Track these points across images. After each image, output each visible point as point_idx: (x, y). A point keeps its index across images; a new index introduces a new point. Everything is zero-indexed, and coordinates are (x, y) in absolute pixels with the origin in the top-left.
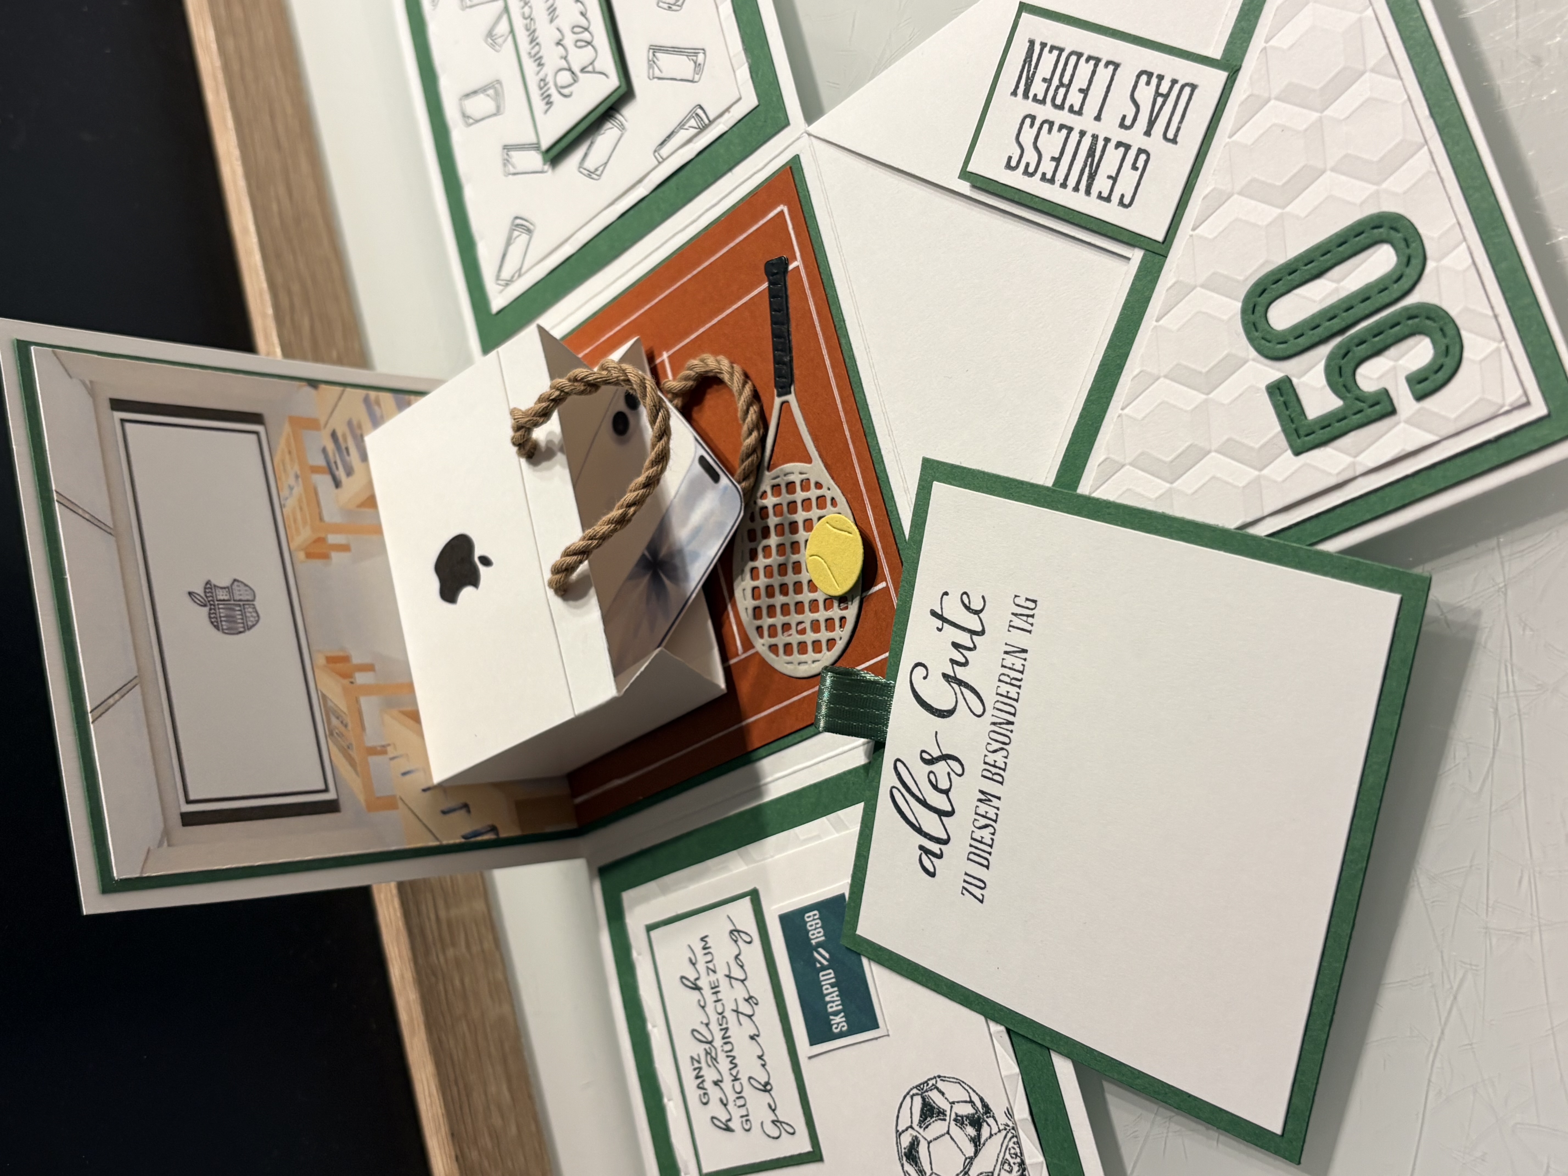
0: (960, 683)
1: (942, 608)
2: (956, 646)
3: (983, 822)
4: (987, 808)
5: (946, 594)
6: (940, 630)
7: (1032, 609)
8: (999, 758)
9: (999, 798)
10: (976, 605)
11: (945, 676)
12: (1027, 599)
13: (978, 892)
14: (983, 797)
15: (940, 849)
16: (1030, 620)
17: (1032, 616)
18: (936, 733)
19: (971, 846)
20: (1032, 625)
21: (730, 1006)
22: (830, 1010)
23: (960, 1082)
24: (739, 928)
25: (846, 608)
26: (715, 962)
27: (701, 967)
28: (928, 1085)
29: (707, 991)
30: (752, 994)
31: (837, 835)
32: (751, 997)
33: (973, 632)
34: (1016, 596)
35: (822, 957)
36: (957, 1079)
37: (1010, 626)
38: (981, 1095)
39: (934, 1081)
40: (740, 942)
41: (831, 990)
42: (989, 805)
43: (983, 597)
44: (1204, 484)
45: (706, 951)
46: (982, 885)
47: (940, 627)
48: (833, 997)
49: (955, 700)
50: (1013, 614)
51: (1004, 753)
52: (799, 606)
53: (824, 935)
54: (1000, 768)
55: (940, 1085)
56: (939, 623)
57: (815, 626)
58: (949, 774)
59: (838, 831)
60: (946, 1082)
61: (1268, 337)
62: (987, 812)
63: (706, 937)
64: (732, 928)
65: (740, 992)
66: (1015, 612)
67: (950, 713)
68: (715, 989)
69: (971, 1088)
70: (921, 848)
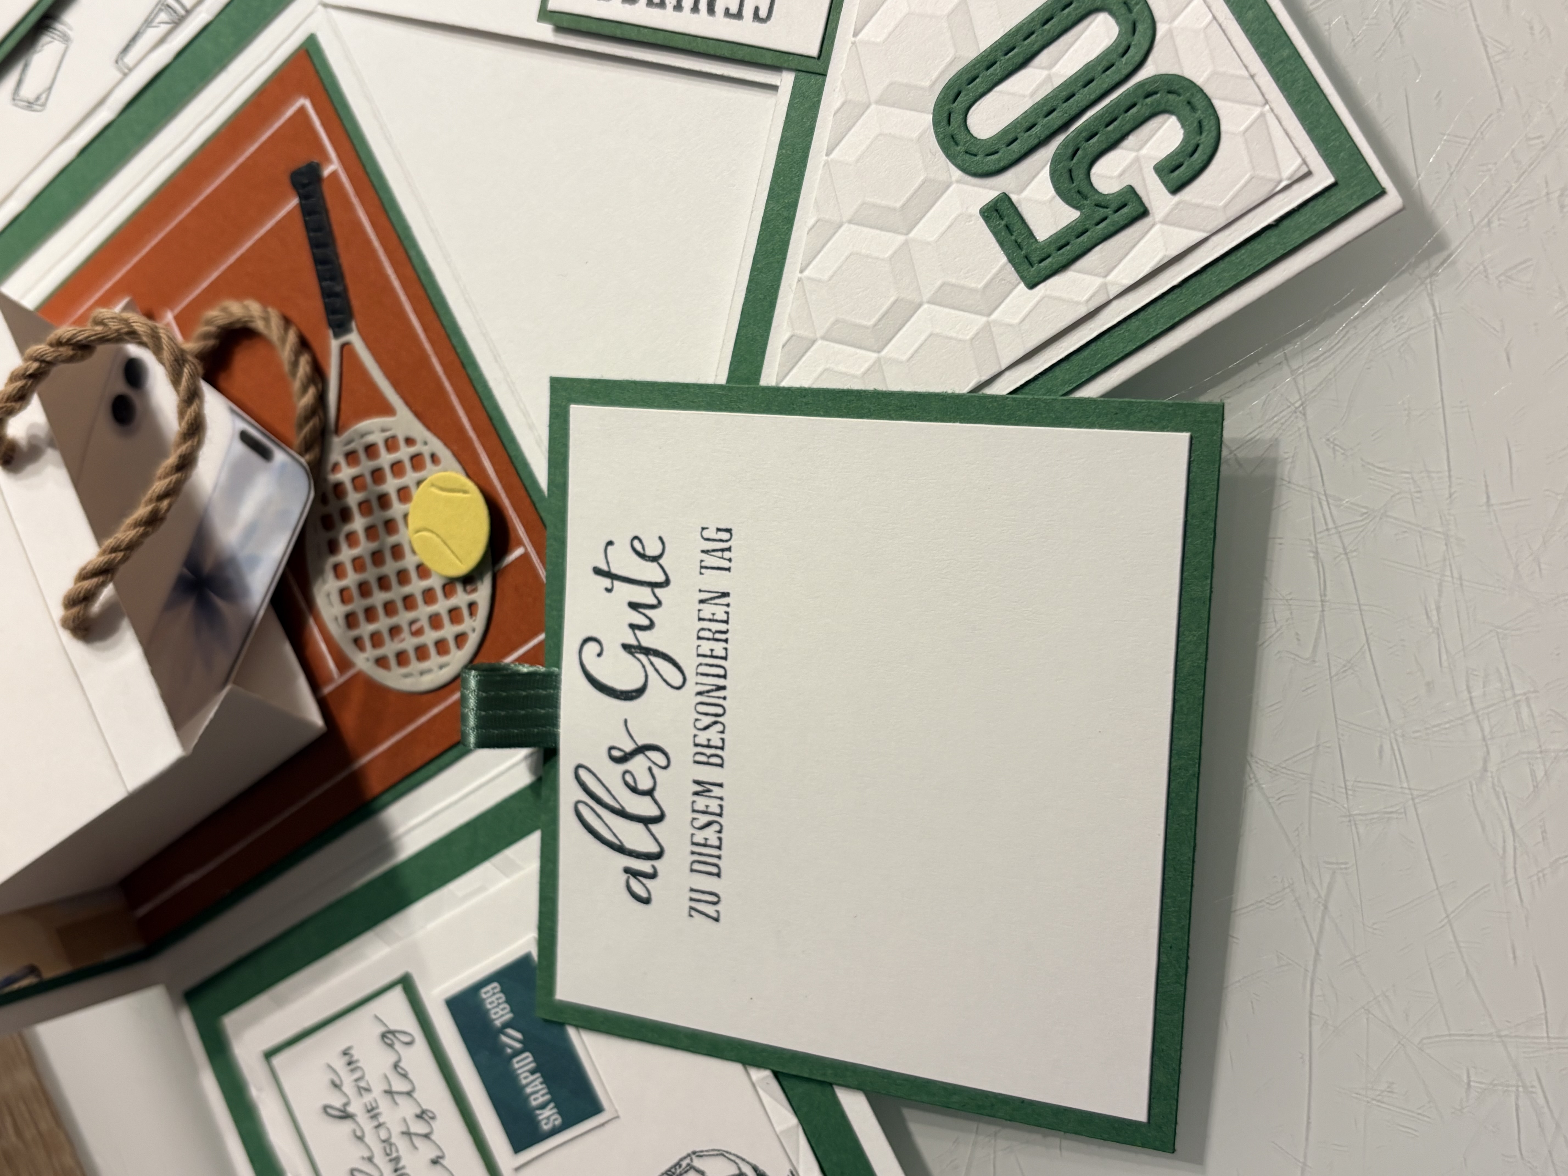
0: (647, 651)
1: (608, 563)
2: (634, 606)
3: (704, 819)
4: (706, 801)
5: (610, 543)
6: (609, 590)
7: (727, 541)
8: (713, 735)
9: (721, 785)
10: (653, 550)
11: (626, 647)
12: (719, 530)
13: (710, 910)
14: (699, 788)
15: (653, 867)
16: (727, 555)
17: (729, 549)
18: (626, 721)
19: (693, 853)
20: (730, 560)
21: (396, 1129)
22: (534, 1103)
23: (722, 1154)
24: (392, 1027)
25: (474, 590)
26: (367, 1077)
27: (348, 1087)
28: (680, 1166)
29: (362, 1118)
30: (424, 1107)
31: (505, 882)
32: (424, 1112)
33: (653, 585)
34: (703, 529)
35: (512, 1039)
36: (719, 1150)
37: (702, 567)
38: (754, 1162)
39: (688, 1161)
40: (398, 1046)
41: (532, 1078)
42: (710, 797)
43: (661, 538)
44: (921, 345)
45: (352, 1066)
46: (715, 899)
47: (609, 587)
48: (536, 1086)
49: (643, 674)
50: (703, 551)
51: (719, 727)
52: (409, 602)
53: (512, 1011)
54: (716, 747)
55: (697, 1163)
56: (607, 582)
57: (435, 622)
58: (650, 769)
59: (507, 875)
60: (705, 1158)
61: (974, 150)
62: (707, 806)
63: (350, 1048)
64: (383, 1029)
65: (407, 1109)
66: (705, 548)
67: (639, 692)
68: (372, 1112)
69: (738, 1157)
70: (627, 870)
